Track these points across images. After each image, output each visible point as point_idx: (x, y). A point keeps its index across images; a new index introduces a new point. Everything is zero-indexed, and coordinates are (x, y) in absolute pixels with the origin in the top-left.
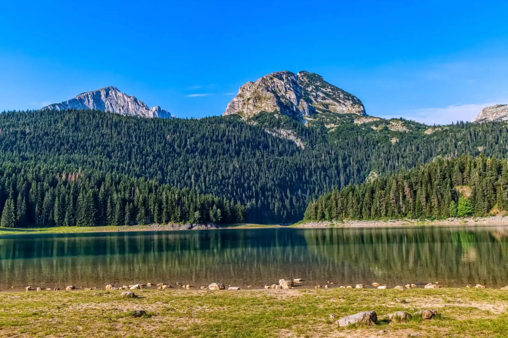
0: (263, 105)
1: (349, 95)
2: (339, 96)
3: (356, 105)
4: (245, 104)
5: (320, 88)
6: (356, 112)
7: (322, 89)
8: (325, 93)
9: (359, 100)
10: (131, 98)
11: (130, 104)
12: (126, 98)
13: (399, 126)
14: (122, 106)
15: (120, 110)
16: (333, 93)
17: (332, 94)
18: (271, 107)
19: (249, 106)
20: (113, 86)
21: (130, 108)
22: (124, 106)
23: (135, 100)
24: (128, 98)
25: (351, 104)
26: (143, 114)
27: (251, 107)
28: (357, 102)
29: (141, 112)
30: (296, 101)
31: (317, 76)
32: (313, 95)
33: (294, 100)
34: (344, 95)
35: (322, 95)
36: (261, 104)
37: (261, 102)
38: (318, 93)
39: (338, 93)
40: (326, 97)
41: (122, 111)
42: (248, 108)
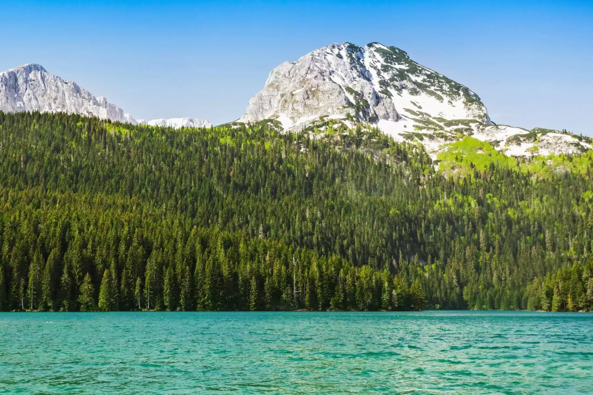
0: (321, 105)
1: (458, 87)
2: (441, 87)
3: (474, 105)
4: (286, 101)
5: (406, 73)
6: (475, 117)
7: (410, 75)
8: (415, 83)
9: (476, 95)
10: (69, 84)
11: (67, 94)
12: (59, 84)
13: (561, 145)
14: (54, 97)
15: (50, 105)
16: (429, 82)
17: (428, 84)
18: (338, 109)
19: (295, 105)
20: (37, 63)
21: (67, 101)
22: (56, 99)
23: (77, 90)
24: (64, 84)
25: (464, 102)
26: (89, 113)
27: (299, 107)
28: (474, 98)
29: (86, 108)
30: (372, 98)
31: (397, 51)
32: (395, 86)
33: (371, 96)
34: (451, 86)
35: (410, 86)
36: (317, 103)
37: (318, 99)
38: (405, 82)
39: (439, 82)
40: (418, 90)
41: (53, 106)
42: (293, 109)
